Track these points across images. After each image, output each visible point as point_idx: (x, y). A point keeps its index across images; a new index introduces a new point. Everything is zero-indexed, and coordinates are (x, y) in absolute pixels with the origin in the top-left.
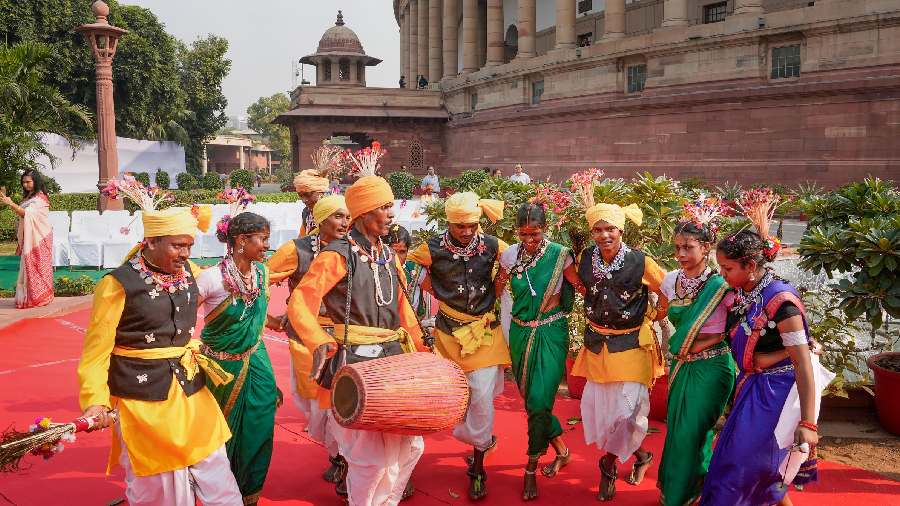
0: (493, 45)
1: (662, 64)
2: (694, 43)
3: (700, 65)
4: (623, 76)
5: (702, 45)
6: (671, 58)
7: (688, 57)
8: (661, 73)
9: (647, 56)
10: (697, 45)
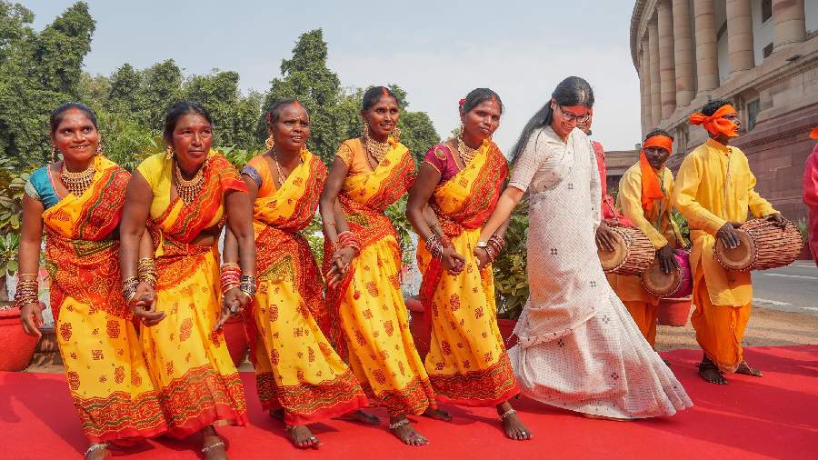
0: (666, 103)
1: (771, 94)
2: (794, 64)
3: (804, 88)
4: (743, 113)
5: (804, 64)
6: (777, 87)
7: (793, 80)
8: (770, 104)
9: (756, 88)
10: (798, 67)
